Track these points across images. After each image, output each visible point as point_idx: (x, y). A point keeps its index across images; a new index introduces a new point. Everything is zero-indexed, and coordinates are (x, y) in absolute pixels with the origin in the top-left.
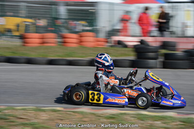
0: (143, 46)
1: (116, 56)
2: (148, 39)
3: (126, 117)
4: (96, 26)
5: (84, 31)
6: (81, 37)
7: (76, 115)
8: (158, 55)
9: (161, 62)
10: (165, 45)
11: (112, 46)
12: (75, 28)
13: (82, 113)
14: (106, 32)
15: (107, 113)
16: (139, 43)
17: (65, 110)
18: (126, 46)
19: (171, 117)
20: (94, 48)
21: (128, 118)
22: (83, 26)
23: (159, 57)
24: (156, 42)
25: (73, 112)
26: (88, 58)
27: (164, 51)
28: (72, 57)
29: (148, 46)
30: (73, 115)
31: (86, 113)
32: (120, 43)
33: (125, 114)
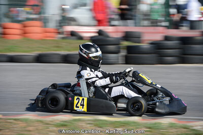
0: (101, 37)
1: (69, 51)
2: (108, 29)
3: (80, 124)
4: (44, 13)
5: (28, 19)
6: (25, 27)
7: (18, 124)
8: (119, 48)
9: (123, 56)
10: (128, 36)
11: (63, 38)
12: (18, 16)
13: (26, 121)
14: (56, 20)
15: (57, 120)
16: (97, 34)
17: (4, 117)
18: (81, 38)
19: (134, 123)
20: (42, 41)
21: (83, 124)
22: (28, 13)
23: (121, 50)
24: (117, 32)
25: (15, 120)
26: (35, 53)
27: (126, 43)
28: (14, 51)
29: (108, 37)
30: (15, 124)
31: (31, 121)
32: (73, 34)
33: (79, 120)
